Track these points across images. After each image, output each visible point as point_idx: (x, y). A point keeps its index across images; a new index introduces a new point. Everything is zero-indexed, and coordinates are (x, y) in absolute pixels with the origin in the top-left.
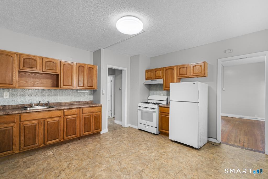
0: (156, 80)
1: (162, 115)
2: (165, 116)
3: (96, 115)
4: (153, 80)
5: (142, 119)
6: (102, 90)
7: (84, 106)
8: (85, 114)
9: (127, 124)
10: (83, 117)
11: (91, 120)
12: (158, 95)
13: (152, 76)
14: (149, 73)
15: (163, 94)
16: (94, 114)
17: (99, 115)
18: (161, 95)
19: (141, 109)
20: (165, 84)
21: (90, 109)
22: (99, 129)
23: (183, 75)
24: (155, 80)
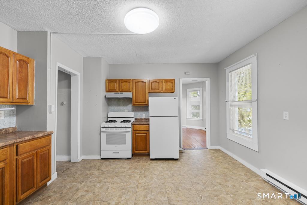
0: (123, 93)
1: (137, 134)
2: (141, 134)
3: (42, 153)
4: (117, 93)
5: (108, 143)
6: (50, 106)
7: (23, 139)
8: (23, 156)
9: (81, 155)
10: (19, 162)
11: (35, 164)
12: (121, 111)
13: (116, 88)
14: (112, 84)
15: (127, 110)
16: (39, 151)
17: (47, 151)
18: (125, 111)
19: (107, 130)
20: (134, 98)
21: (34, 142)
22: (48, 177)
23: (156, 90)
24: (120, 93)
